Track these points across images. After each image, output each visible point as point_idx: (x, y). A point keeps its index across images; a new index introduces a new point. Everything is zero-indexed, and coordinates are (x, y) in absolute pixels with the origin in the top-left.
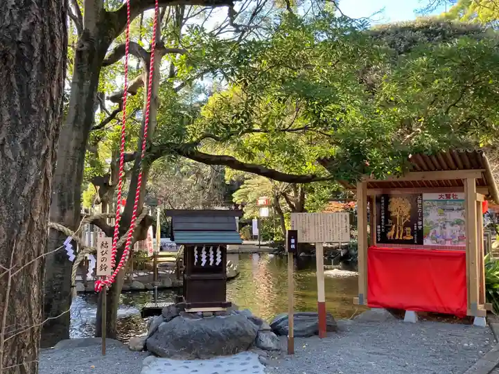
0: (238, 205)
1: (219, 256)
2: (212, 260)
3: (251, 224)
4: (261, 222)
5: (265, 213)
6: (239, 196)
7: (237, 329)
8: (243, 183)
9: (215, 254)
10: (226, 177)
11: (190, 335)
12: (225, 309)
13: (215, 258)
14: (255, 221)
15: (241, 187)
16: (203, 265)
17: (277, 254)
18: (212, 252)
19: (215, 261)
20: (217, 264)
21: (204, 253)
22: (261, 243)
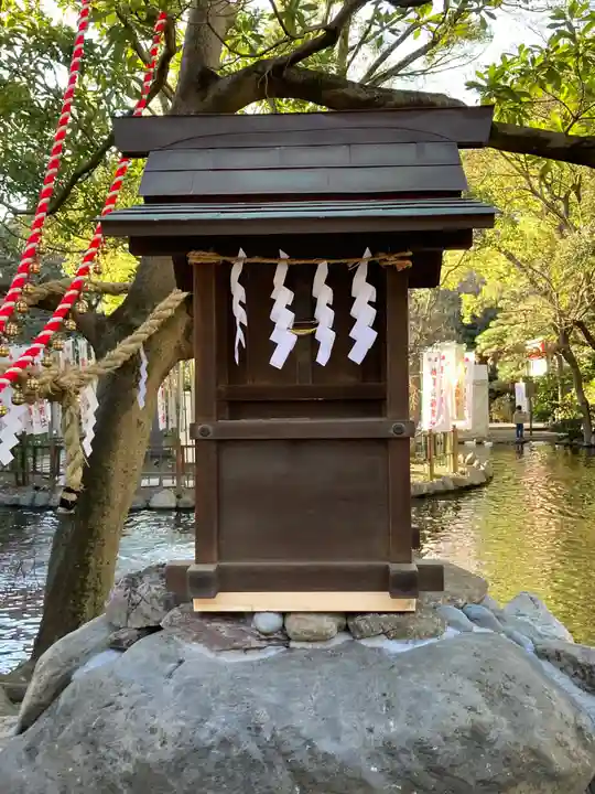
0: (487, 358)
1: (363, 313)
2: (326, 336)
3: (513, 392)
4: (532, 387)
5: (539, 368)
6: (489, 341)
7: (476, 737)
8: (494, 318)
9: (343, 303)
10: (464, 311)
11: (179, 765)
12: (410, 604)
13: (343, 323)
14: (521, 386)
15: (492, 324)
16: (278, 360)
17: (566, 445)
18: (323, 294)
19: (344, 343)
20: (357, 355)
21: (283, 296)
22: (535, 425)
